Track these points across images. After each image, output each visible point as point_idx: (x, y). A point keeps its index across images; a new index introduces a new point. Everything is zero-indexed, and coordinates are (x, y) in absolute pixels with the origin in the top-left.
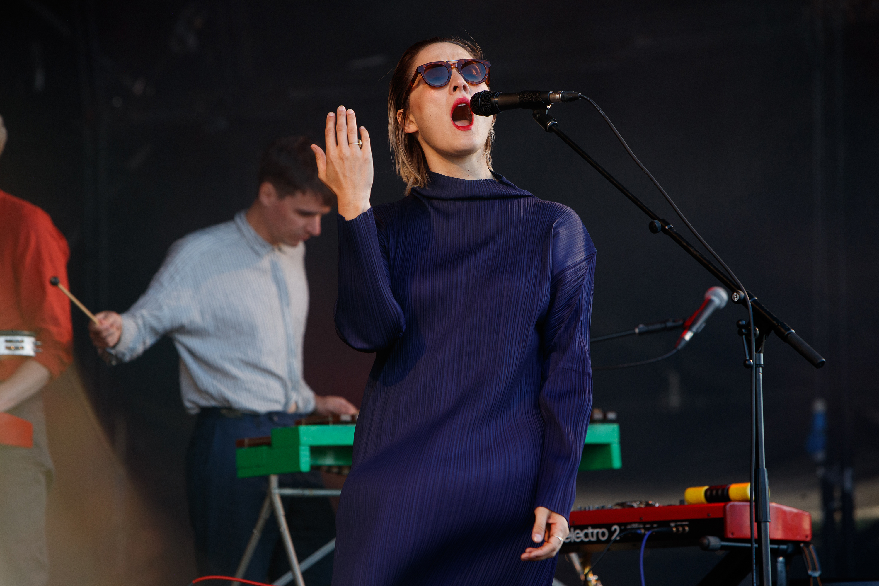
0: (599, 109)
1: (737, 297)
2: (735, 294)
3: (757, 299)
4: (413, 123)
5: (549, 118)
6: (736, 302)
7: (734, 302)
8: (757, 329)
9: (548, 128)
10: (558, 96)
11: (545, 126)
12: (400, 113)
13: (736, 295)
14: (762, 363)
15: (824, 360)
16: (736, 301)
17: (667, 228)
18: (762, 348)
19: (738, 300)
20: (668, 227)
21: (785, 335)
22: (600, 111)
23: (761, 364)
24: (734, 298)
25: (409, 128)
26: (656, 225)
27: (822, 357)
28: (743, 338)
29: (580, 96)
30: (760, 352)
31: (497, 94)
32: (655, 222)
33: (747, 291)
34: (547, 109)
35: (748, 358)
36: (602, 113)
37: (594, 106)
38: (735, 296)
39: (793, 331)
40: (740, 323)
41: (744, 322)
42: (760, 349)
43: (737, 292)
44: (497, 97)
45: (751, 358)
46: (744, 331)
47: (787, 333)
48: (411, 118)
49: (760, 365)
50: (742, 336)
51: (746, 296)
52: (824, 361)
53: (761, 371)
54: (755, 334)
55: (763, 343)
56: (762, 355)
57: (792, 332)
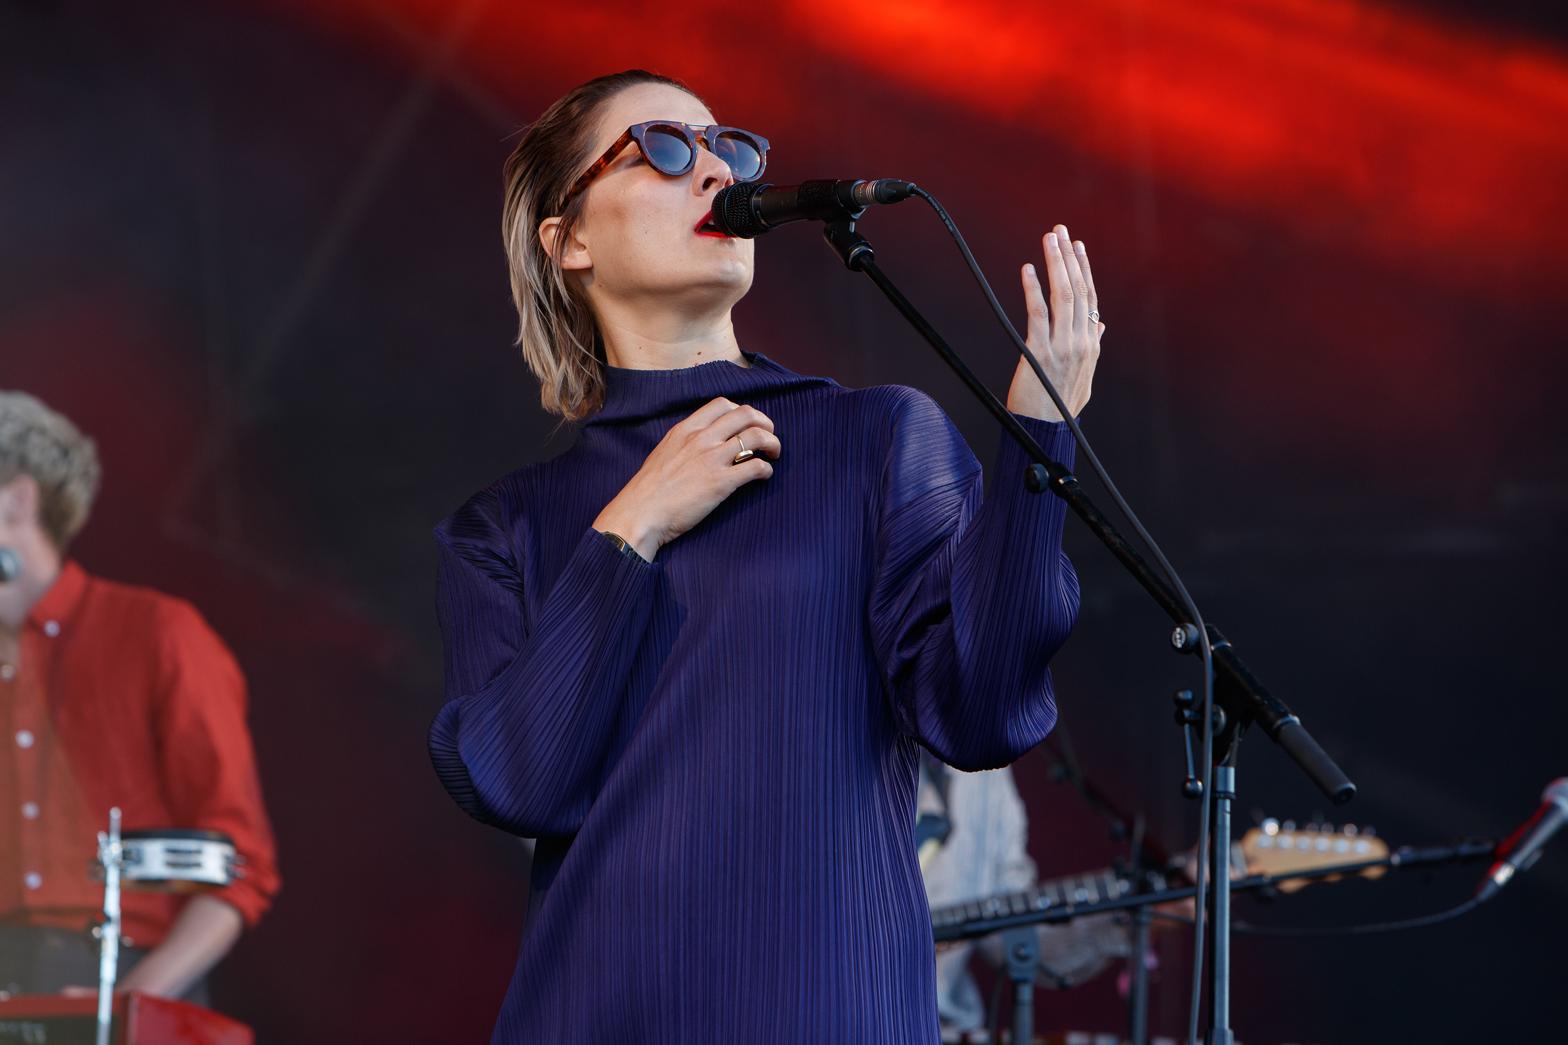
0: (946, 216)
1: (1181, 639)
2: (1178, 630)
3: (1229, 645)
4: (585, 248)
5: (857, 239)
6: (1180, 648)
7: (1175, 647)
8: (1222, 713)
9: (850, 261)
10: (871, 188)
11: (846, 255)
12: (549, 226)
13: (1179, 634)
14: (1232, 789)
15: (1352, 786)
16: (1179, 646)
17: (1061, 481)
18: (1231, 755)
19: (1183, 645)
20: (1064, 480)
21: (1275, 726)
22: (947, 222)
23: (1230, 793)
24: (1176, 639)
25: (574, 257)
26: (1035, 475)
27: (1346, 779)
28: (1183, 730)
29: (913, 191)
30: (1227, 765)
31: (760, 190)
32: (1036, 469)
33: (1206, 627)
34: (854, 220)
35: (1191, 776)
36: (951, 224)
37: (936, 209)
38: (1178, 636)
39: (1296, 719)
40: (1181, 695)
41: (1188, 695)
42: (1227, 757)
43: (1182, 628)
44: (759, 194)
45: (1199, 776)
46: (1187, 713)
47: (1279, 722)
48: (581, 237)
49: (1226, 795)
50: (1183, 725)
51: (1204, 636)
52: (1350, 790)
53: (1228, 808)
54: (1215, 724)
55: (1235, 745)
56: (1232, 771)
57: (1294, 722)
